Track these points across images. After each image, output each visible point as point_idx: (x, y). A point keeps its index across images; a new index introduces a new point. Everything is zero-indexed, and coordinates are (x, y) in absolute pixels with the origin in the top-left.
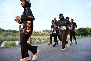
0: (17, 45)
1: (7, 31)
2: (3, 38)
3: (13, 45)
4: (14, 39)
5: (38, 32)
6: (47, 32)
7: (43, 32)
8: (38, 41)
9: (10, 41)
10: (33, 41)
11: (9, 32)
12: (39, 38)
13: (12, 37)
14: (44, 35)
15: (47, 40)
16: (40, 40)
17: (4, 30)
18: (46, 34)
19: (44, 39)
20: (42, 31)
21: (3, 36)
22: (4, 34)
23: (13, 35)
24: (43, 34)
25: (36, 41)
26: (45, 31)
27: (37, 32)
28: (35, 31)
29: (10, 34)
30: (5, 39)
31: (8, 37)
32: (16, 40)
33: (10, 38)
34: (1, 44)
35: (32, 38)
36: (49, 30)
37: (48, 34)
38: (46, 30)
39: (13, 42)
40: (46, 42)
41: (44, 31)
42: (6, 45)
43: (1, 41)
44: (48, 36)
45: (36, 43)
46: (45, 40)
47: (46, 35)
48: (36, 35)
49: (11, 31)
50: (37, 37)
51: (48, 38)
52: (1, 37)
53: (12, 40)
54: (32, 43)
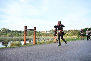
0: (22, 45)
1: (13, 31)
2: (10, 38)
3: (19, 45)
4: (19, 40)
5: (43, 32)
6: (51, 32)
8: (43, 41)
9: (16, 41)
10: (38, 41)
11: (14, 33)
12: (44, 39)
13: (17, 37)
14: (49, 35)
15: (52, 41)
16: (45, 41)
17: (10, 31)
18: (51, 34)
19: (48, 40)
20: (46, 31)
21: (9, 36)
22: (10, 35)
23: (18, 35)
24: (47, 35)
25: (41, 41)
26: (49, 32)
28: (39, 31)
29: (15, 35)
30: (11, 39)
31: (14, 37)
32: (21, 40)
33: (16, 38)
34: (7, 44)
35: (37, 39)
37: (53, 34)
38: (51, 30)
39: (19, 42)
40: (50, 42)
41: (48, 31)
42: (12, 45)
43: (8, 41)
45: (41, 43)
46: (50, 41)
48: (41, 35)
49: (17, 31)
50: (41, 38)
51: (52, 39)
52: (7, 37)
53: (18, 40)
54: (37, 43)
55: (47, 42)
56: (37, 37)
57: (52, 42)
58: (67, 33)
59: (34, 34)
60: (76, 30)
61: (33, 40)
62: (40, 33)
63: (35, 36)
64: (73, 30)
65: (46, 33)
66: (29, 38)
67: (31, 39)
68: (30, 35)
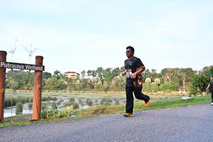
5: (69, 76)
6: (100, 76)
7: (86, 77)
8: (69, 108)
10: (49, 108)
12: (72, 100)
14: (92, 87)
15: (103, 106)
16: (76, 107)
18: (100, 82)
19: (90, 104)
20: (83, 72)
24: (87, 86)
25: (61, 110)
26: (94, 74)
27: (64, 77)
28: (57, 72)
35: (45, 100)
36: (108, 70)
37: (106, 84)
38: (100, 69)
40: (96, 112)
41: (89, 72)
44: (106, 90)
45: (61, 117)
46: (94, 107)
47: (99, 87)
48: (62, 87)
50: (64, 96)
51: (104, 100)
54: (45, 118)
55: (84, 111)
56: (45, 94)
57: (103, 111)
58: (157, 80)
59: (35, 81)
60: (189, 71)
61: (30, 107)
62: (58, 78)
63: (40, 90)
64: (177, 69)
65: (81, 77)
66: (15, 97)
67: (24, 102)
68: (20, 87)
